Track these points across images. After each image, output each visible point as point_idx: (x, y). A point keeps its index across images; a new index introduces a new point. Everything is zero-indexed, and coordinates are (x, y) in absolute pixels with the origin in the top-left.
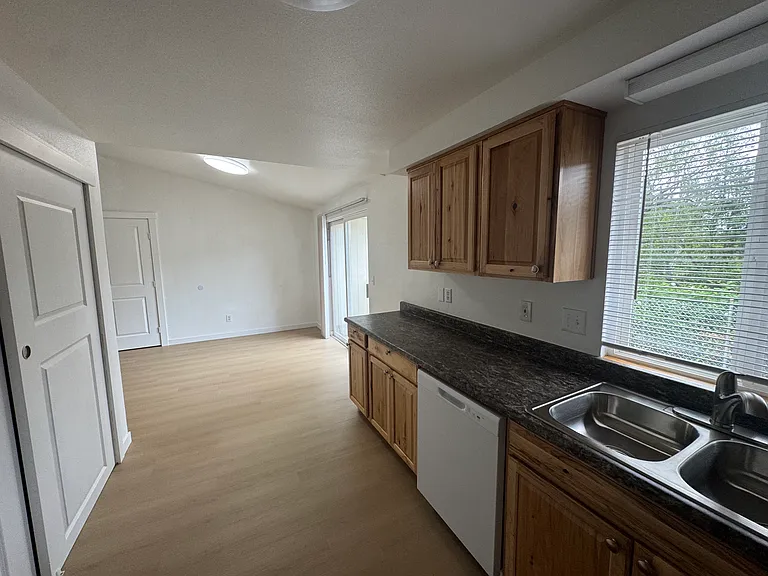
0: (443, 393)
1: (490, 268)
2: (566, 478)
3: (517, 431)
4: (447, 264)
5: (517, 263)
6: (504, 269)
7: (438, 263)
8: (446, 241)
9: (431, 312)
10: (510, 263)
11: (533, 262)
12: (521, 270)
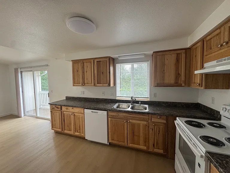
0: (92, 112)
1: (98, 85)
2: (119, 116)
3: (110, 112)
4: (86, 84)
5: (104, 83)
6: (101, 85)
7: (84, 84)
8: (86, 79)
9: (78, 97)
10: (102, 83)
11: (107, 83)
12: (104, 85)
